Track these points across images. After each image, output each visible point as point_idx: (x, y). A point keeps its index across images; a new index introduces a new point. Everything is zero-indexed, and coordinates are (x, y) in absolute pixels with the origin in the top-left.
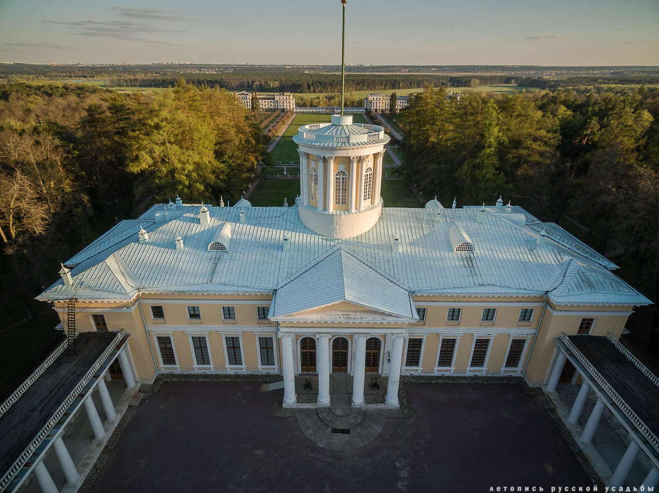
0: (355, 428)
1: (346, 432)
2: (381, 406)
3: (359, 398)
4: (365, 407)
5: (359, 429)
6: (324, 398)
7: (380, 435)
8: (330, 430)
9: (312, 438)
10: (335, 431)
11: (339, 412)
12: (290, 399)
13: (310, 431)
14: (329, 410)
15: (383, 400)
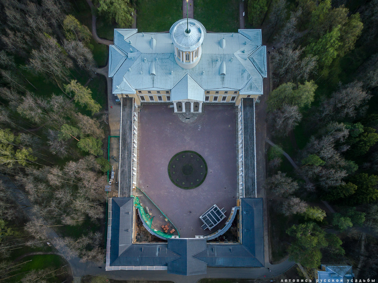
0: (191, 118)
1: (189, 118)
2: (197, 112)
3: (192, 110)
4: (193, 112)
5: (192, 118)
6: (184, 110)
7: (196, 119)
8: (185, 118)
9: (181, 120)
10: (186, 118)
11: (187, 114)
12: (176, 111)
13: (181, 119)
14: (185, 113)
15: (198, 111)
